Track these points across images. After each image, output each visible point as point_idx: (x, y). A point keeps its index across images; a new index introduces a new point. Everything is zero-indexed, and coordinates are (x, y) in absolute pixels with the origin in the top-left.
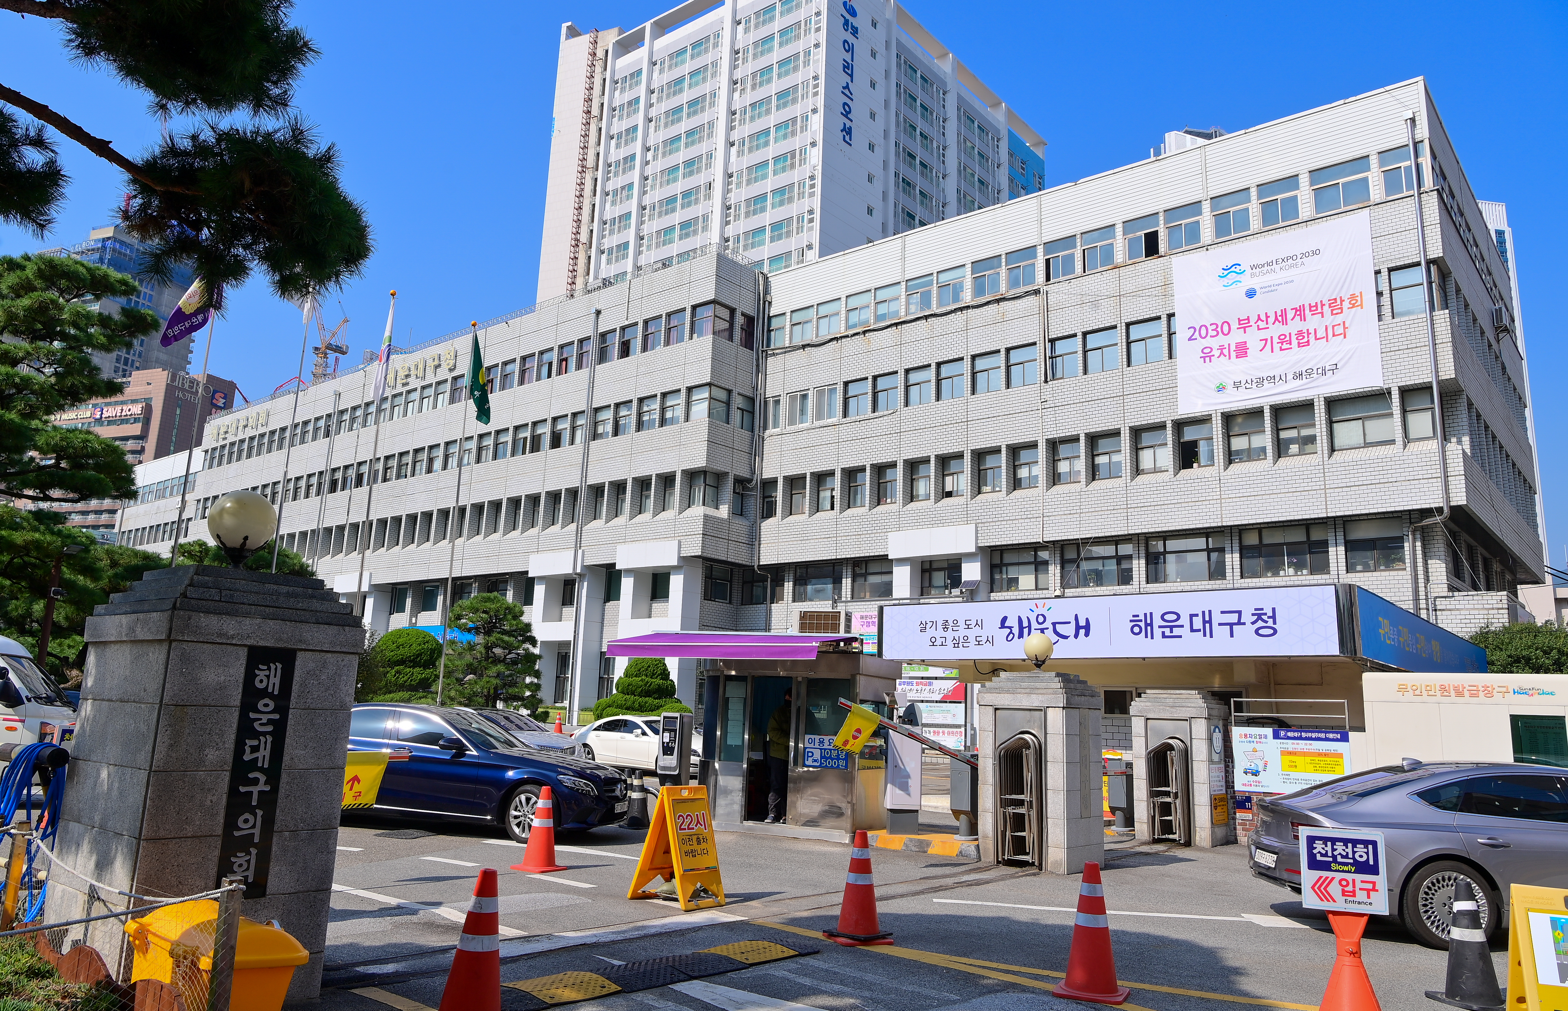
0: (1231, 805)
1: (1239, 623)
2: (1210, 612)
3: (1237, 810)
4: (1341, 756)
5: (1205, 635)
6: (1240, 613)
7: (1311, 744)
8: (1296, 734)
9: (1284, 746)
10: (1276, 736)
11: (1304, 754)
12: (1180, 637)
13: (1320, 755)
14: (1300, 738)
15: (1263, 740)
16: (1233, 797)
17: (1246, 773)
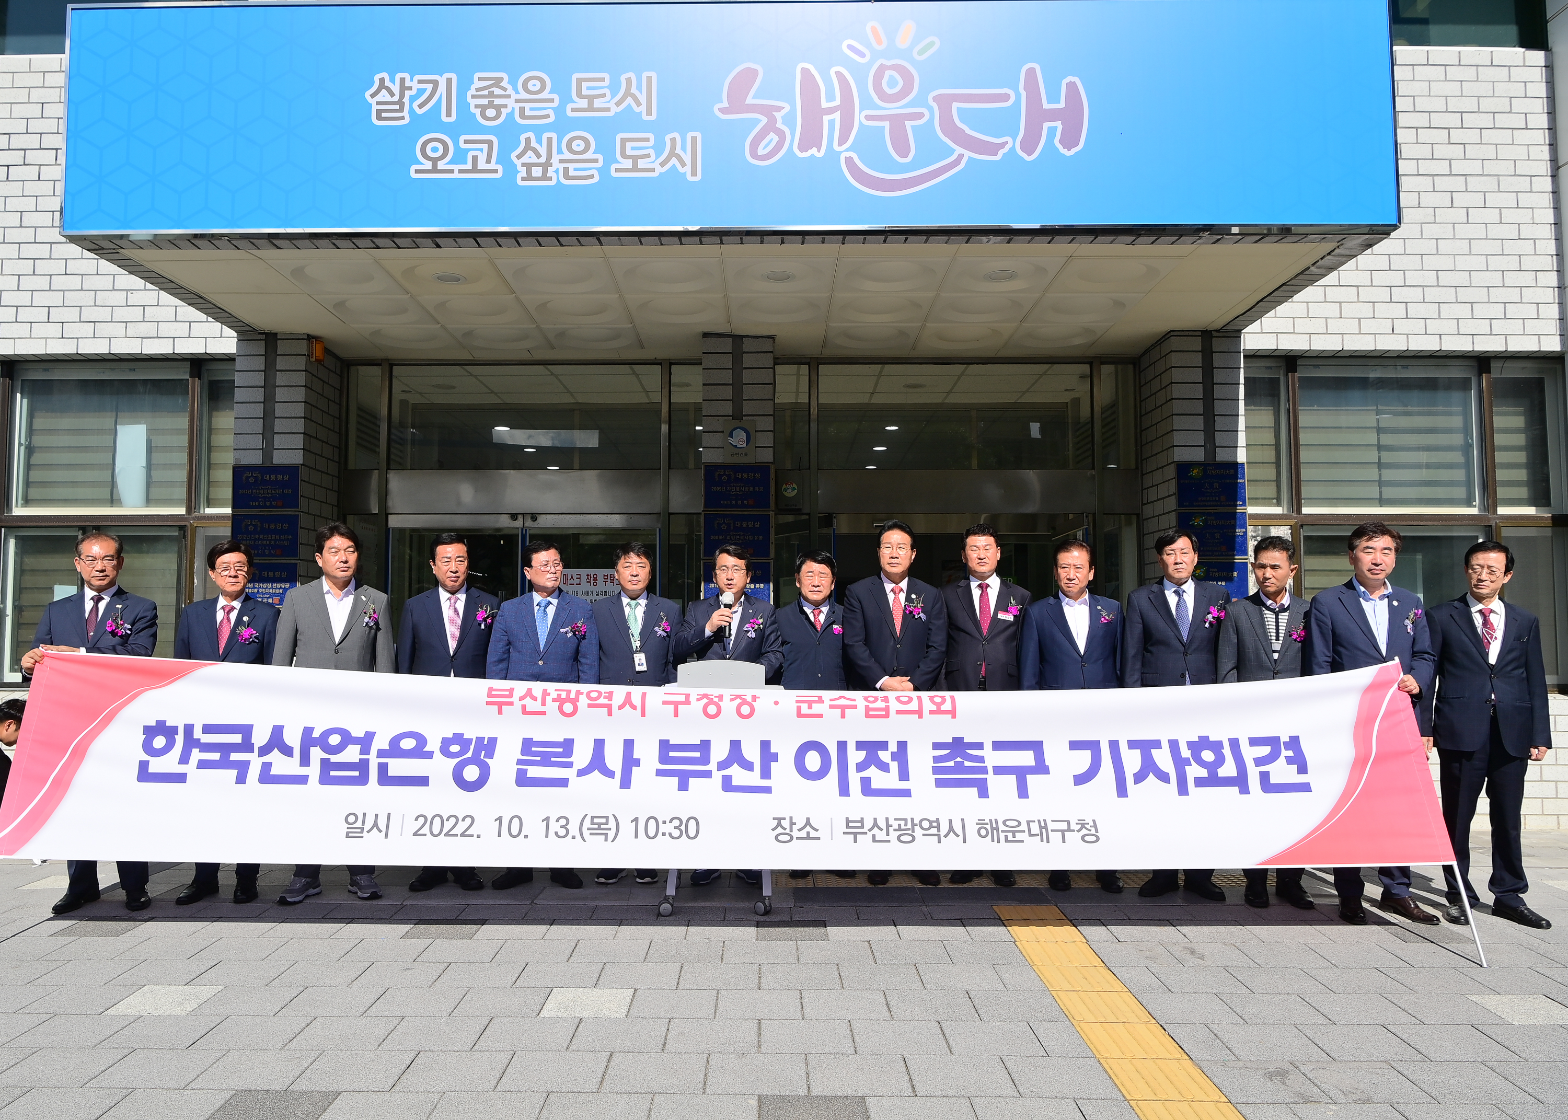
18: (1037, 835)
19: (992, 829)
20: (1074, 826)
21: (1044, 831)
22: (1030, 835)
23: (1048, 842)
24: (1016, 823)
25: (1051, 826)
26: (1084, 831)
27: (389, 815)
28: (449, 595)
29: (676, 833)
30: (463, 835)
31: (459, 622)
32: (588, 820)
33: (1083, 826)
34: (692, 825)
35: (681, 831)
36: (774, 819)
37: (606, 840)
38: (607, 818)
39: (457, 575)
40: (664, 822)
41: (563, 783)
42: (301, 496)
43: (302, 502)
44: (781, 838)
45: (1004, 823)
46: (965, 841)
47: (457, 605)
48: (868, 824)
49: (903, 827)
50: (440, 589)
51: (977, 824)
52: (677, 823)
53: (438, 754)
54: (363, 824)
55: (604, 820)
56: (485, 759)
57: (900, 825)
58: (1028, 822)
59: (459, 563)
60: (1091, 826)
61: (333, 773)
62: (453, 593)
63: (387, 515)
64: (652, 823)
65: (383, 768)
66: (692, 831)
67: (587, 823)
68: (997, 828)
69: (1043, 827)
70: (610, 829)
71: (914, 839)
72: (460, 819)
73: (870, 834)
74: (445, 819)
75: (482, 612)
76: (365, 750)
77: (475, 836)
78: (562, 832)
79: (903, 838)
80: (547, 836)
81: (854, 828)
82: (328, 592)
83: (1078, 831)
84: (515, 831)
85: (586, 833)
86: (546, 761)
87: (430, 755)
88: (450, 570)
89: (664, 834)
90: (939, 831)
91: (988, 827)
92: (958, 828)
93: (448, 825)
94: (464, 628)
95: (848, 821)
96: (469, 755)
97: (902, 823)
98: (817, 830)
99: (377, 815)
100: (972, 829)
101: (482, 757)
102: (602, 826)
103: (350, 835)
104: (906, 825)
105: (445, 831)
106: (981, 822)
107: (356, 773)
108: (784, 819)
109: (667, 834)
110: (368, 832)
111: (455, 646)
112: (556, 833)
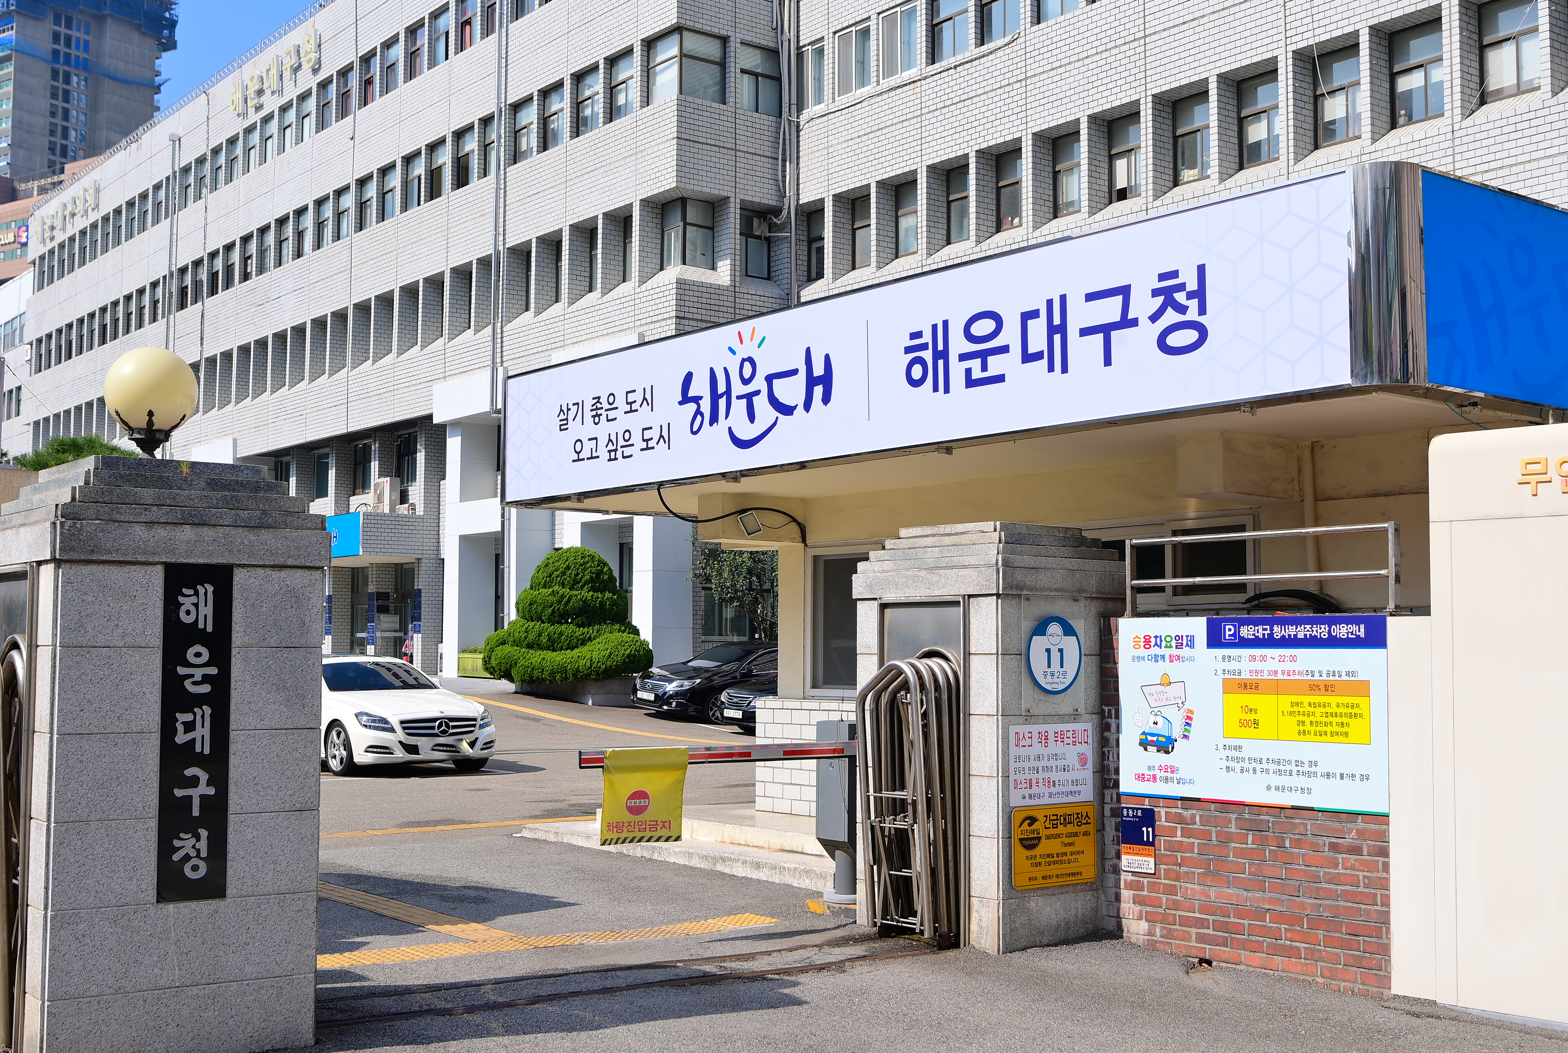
0: (1110, 832)
1: (1127, 322)
2: (1063, 298)
3: (1124, 847)
4: (1362, 688)
5: (1051, 368)
6: (1124, 291)
7: (1293, 659)
8: (1261, 631)
9: (1233, 665)
10: (1215, 640)
11: (1277, 687)
12: (1000, 379)
13: (1314, 688)
14: (1269, 642)
15: (1185, 652)
16: (1117, 812)
17: (1144, 744)
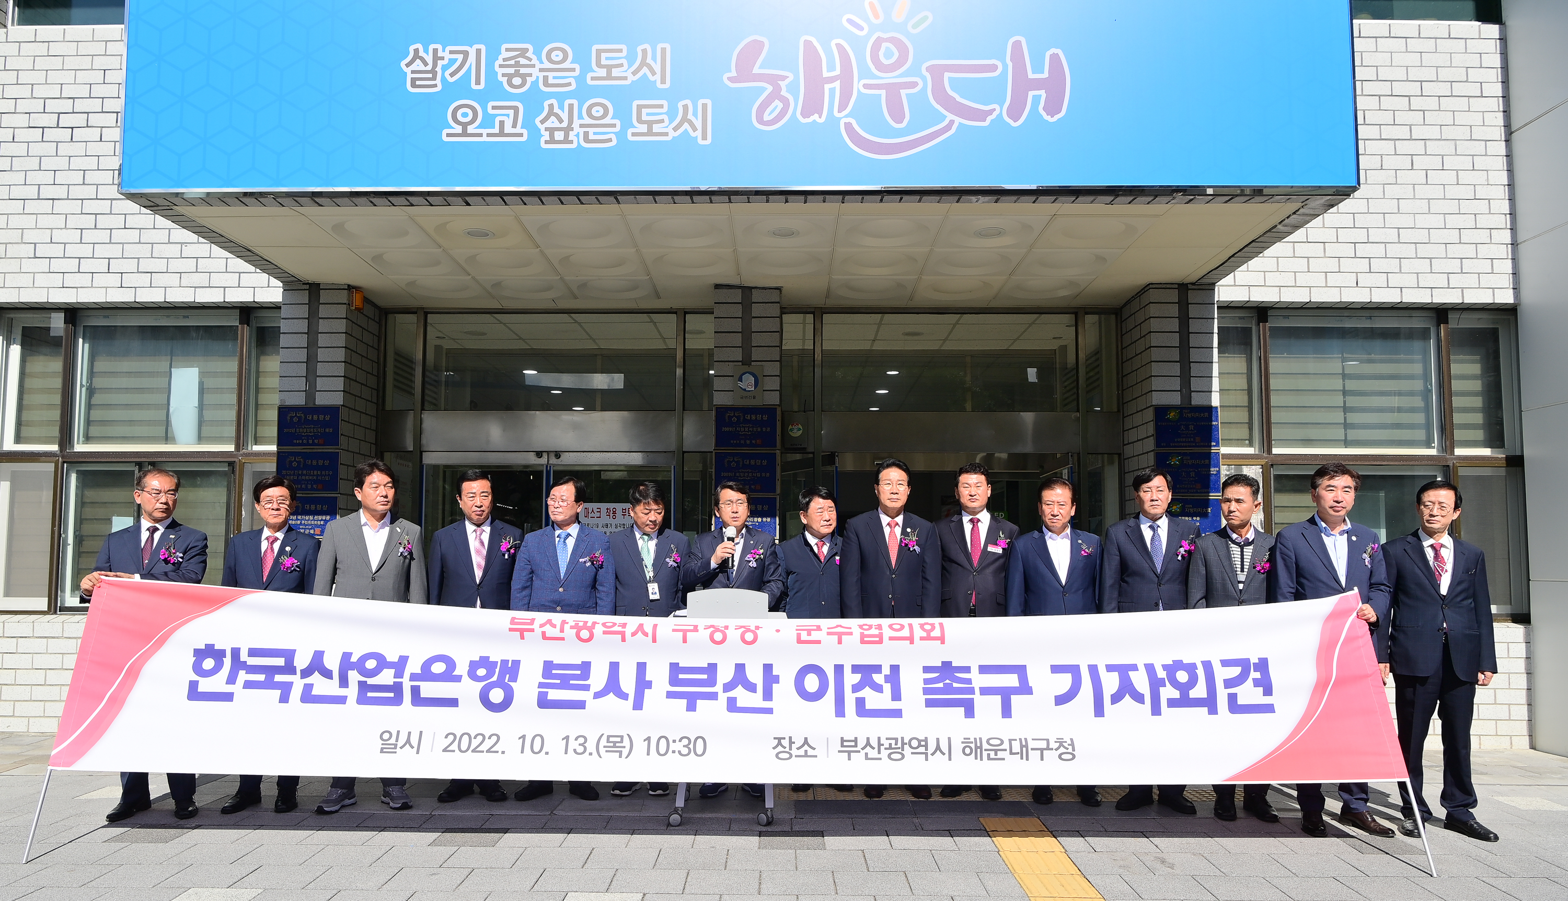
18: (1018, 753)
19: (976, 748)
20: (1054, 745)
21: (1024, 749)
22: (1011, 753)
23: (1027, 759)
24: (998, 742)
25: (1031, 744)
26: (1062, 750)
27: (421, 732)
28: (474, 527)
29: (685, 751)
30: (488, 751)
31: (485, 552)
32: (604, 739)
33: (1061, 743)
34: (700, 741)
35: (690, 749)
36: (775, 738)
37: (620, 756)
38: (622, 737)
39: (482, 509)
40: (674, 741)
41: (580, 705)
42: (341, 435)
43: (342, 440)
44: (781, 756)
45: (988, 742)
46: (950, 759)
47: (482, 537)
48: (861, 743)
49: (893, 746)
50: (467, 523)
51: (963, 743)
52: (685, 742)
53: (466, 678)
54: (397, 741)
55: (619, 739)
56: (509, 683)
57: (890, 744)
58: (1010, 741)
59: (483, 498)
60: (1069, 745)
61: (369, 694)
62: (479, 525)
63: (421, 452)
64: (663, 741)
65: (415, 691)
66: (700, 750)
67: (603, 742)
68: (981, 747)
69: (1024, 746)
70: (624, 747)
71: (903, 756)
72: (487, 738)
73: (863, 752)
74: (473, 737)
75: (506, 543)
76: (399, 674)
77: (500, 752)
78: (581, 749)
79: (893, 756)
80: (566, 753)
81: (848, 746)
82: (365, 524)
83: (1056, 750)
84: (536, 749)
85: (602, 750)
86: (565, 684)
87: (458, 679)
88: (475, 505)
89: (674, 752)
90: (927, 749)
91: (973, 746)
92: (945, 748)
93: (475, 743)
94: (489, 559)
95: (842, 740)
96: (495, 678)
97: (893, 742)
98: (814, 749)
99: (410, 733)
100: (957, 747)
101: (506, 681)
102: (617, 745)
103: (384, 750)
104: (896, 744)
105: (472, 748)
106: (966, 741)
107: (392, 695)
108: (784, 738)
109: (677, 752)
110: (401, 748)
111: (481, 574)
112: (575, 750)
